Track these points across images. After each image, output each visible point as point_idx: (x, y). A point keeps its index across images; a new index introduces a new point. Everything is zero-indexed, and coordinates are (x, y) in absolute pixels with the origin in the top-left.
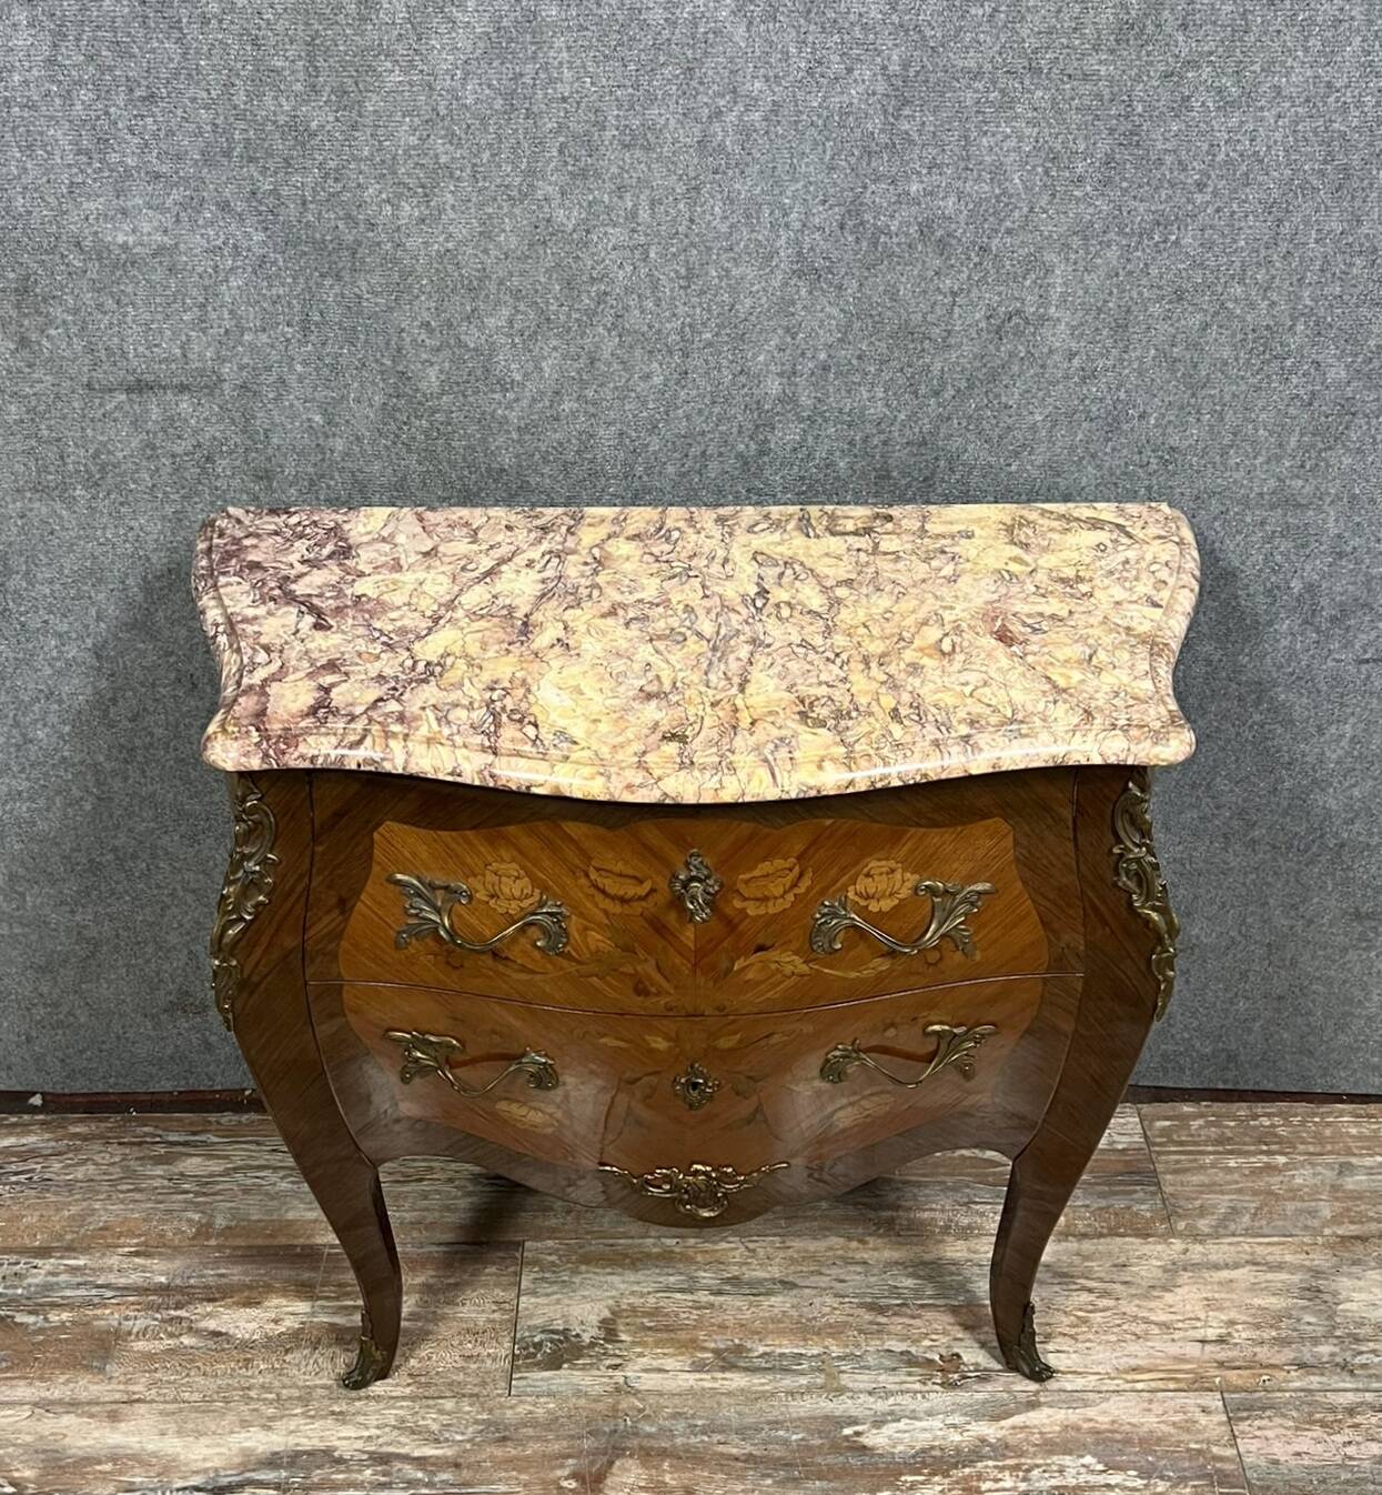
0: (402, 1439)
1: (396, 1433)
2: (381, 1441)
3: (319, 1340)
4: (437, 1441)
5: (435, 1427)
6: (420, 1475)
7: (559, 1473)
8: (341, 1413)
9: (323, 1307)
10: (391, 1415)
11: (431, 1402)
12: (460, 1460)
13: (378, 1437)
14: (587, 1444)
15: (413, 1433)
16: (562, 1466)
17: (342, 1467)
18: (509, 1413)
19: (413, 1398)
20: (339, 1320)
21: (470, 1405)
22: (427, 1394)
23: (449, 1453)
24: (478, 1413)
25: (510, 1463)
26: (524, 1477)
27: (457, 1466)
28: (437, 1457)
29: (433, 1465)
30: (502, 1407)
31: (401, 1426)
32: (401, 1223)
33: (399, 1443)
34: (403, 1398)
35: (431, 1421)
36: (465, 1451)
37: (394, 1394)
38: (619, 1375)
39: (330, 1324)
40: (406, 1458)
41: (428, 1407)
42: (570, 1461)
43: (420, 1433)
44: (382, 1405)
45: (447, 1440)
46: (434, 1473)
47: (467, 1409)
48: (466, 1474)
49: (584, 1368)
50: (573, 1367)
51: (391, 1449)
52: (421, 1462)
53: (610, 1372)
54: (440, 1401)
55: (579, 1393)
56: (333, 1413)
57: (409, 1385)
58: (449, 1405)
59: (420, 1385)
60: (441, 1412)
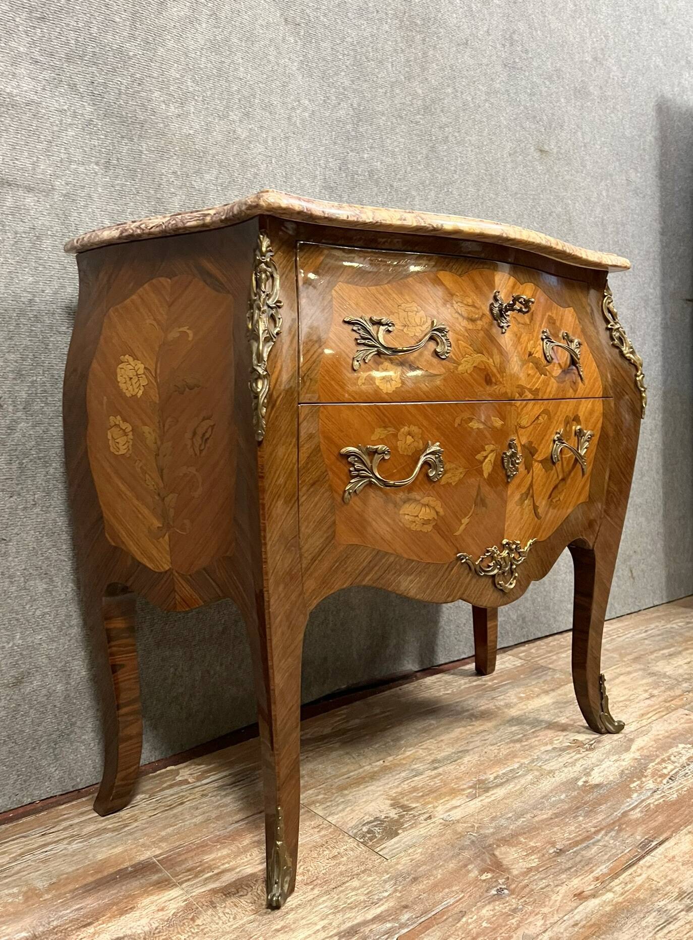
0: (348, 915)
1: (339, 916)
2: (335, 925)
3: (212, 902)
4: (374, 904)
5: (362, 898)
6: (389, 925)
7: (472, 875)
8: (284, 927)
9: (192, 886)
10: (323, 908)
11: (341, 888)
12: (404, 903)
13: (330, 924)
15: (352, 908)
16: (469, 871)
18: (400, 867)
19: (326, 893)
21: (370, 876)
22: (332, 886)
23: (392, 904)
24: (380, 877)
25: (436, 888)
26: (455, 888)
27: (406, 907)
28: (387, 911)
29: (390, 915)
30: (391, 867)
31: (336, 910)
33: (349, 918)
34: (319, 897)
35: (354, 896)
36: (399, 898)
37: (309, 898)
39: (210, 891)
40: (365, 923)
41: (343, 891)
42: (470, 867)
43: (356, 906)
44: (308, 908)
45: (380, 900)
46: (396, 920)
47: (370, 879)
48: (418, 908)
49: (414, 826)
50: (407, 829)
52: (377, 919)
53: (430, 821)
54: (347, 885)
55: (428, 837)
56: (278, 931)
57: (312, 889)
58: (355, 883)
59: (321, 885)
60: (354, 889)
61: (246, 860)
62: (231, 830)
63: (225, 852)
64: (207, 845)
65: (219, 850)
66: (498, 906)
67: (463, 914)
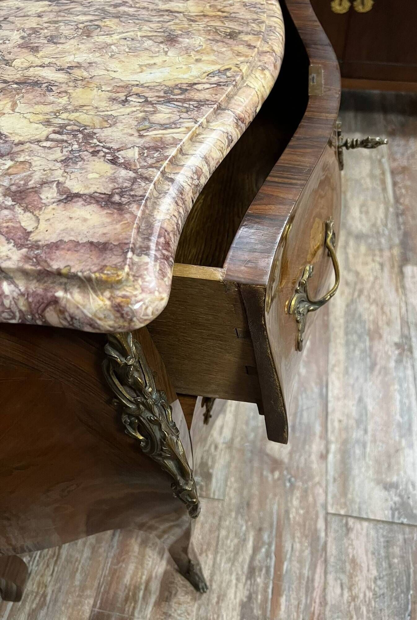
0: (240, 560)
1: (236, 564)
2: (240, 573)
3: (165, 614)
4: (244, 540)
5: (236, 541)
6: (263, 550)
7: (270, 479)
8: (218, 598)
9: (141, 611)
10: (224, 565)
11: (220, 543)
12: (257, 527)
13: (237, 574)
14: (256, 464)
15: (237, 553)
16: (267, 477)
17: (254, 596)
18: (234, 501)
19: (216, 552)
20: (153, 599)
21: (225, 521)
22: (214, 545)
23: (253, 533)
24: (231, 517)
25: (262, 503)
26: (271, 496)
27: (260, 530)
28: (254, 540)
29: (258, 542)
30: (229, 504)
31: (233, 561)
32: (90, 559)
33: (242, 562)
34: (215, 559)
35: (231, 543)
36: (252, 525)
37: (212, 564)
38: (221, 446)
39: (155, 606)
40: (252, 558)
41: (223, 544)
42: (265, 473)
43: (238, 549)
44: (217, 572)
45: (245, 535)
46: (263, 543)
47: (227, 523)
48: (266, 525)
49: (214, 462)
50: (212, 467)
51: (246, 567)
52: (256, 549)
53: (219, 450)
54: (220, 537)
55: (228, 465)
56: (218, 603)
57: (207, 556)
58: (223, 533)
59: (208, 549)
60: (227, 537)
61: (150, 563)
62: (117, 545)
63: (132, 567)
64: (116, 570)
65: (126, 568)
66: (297, 494)
67: (287, 512)
